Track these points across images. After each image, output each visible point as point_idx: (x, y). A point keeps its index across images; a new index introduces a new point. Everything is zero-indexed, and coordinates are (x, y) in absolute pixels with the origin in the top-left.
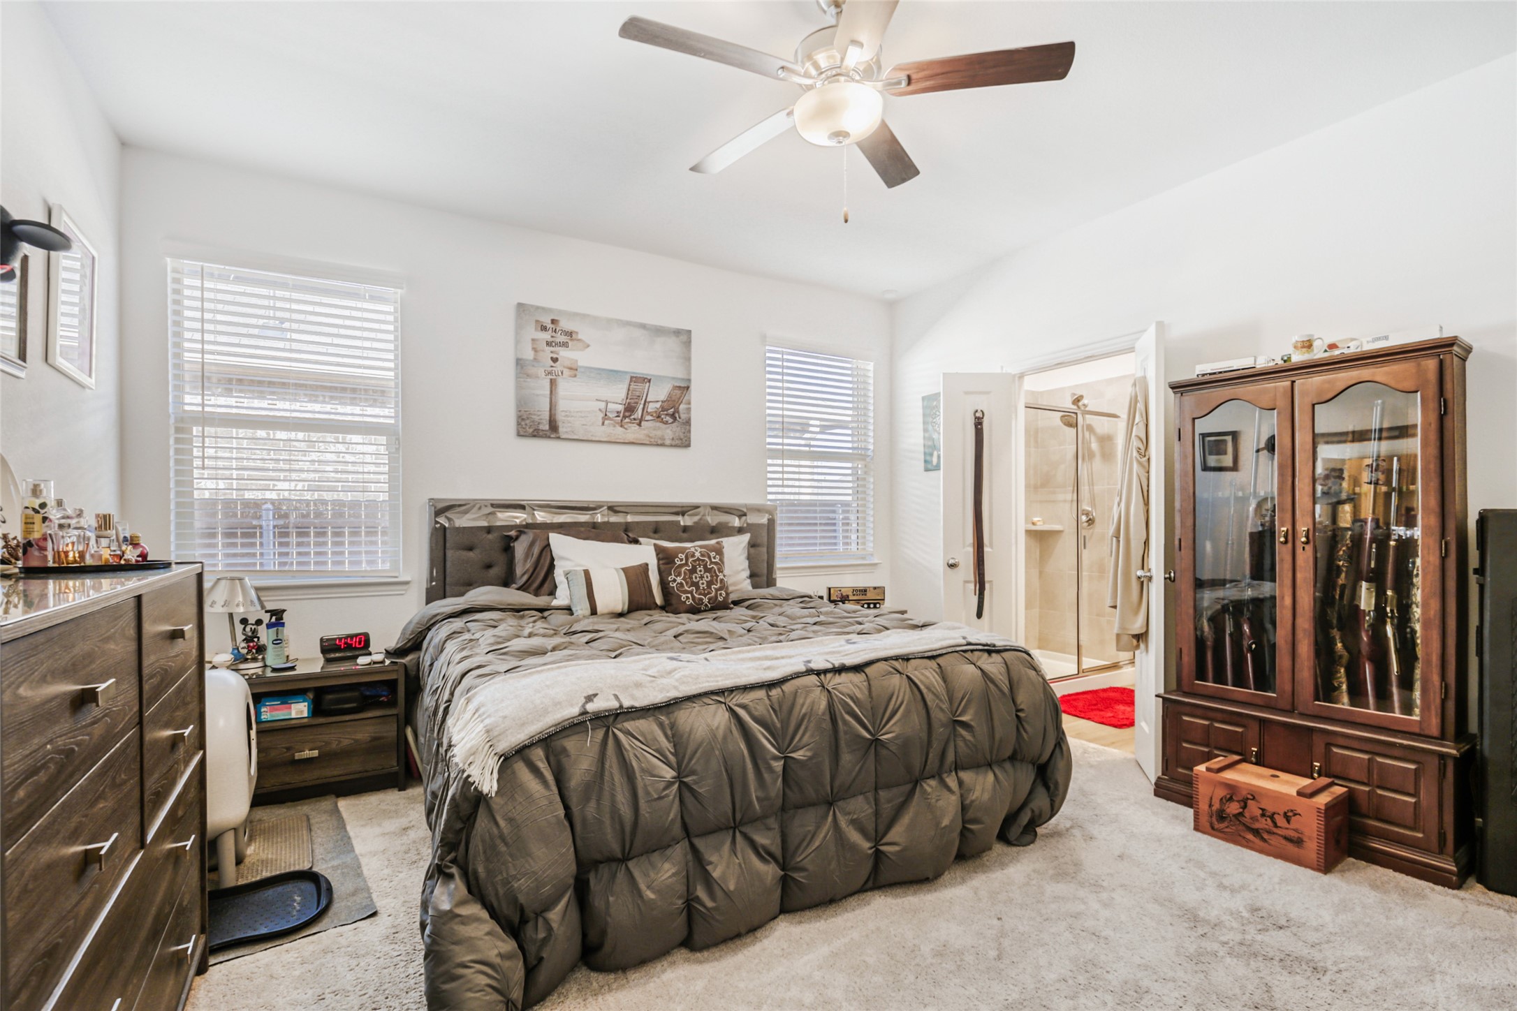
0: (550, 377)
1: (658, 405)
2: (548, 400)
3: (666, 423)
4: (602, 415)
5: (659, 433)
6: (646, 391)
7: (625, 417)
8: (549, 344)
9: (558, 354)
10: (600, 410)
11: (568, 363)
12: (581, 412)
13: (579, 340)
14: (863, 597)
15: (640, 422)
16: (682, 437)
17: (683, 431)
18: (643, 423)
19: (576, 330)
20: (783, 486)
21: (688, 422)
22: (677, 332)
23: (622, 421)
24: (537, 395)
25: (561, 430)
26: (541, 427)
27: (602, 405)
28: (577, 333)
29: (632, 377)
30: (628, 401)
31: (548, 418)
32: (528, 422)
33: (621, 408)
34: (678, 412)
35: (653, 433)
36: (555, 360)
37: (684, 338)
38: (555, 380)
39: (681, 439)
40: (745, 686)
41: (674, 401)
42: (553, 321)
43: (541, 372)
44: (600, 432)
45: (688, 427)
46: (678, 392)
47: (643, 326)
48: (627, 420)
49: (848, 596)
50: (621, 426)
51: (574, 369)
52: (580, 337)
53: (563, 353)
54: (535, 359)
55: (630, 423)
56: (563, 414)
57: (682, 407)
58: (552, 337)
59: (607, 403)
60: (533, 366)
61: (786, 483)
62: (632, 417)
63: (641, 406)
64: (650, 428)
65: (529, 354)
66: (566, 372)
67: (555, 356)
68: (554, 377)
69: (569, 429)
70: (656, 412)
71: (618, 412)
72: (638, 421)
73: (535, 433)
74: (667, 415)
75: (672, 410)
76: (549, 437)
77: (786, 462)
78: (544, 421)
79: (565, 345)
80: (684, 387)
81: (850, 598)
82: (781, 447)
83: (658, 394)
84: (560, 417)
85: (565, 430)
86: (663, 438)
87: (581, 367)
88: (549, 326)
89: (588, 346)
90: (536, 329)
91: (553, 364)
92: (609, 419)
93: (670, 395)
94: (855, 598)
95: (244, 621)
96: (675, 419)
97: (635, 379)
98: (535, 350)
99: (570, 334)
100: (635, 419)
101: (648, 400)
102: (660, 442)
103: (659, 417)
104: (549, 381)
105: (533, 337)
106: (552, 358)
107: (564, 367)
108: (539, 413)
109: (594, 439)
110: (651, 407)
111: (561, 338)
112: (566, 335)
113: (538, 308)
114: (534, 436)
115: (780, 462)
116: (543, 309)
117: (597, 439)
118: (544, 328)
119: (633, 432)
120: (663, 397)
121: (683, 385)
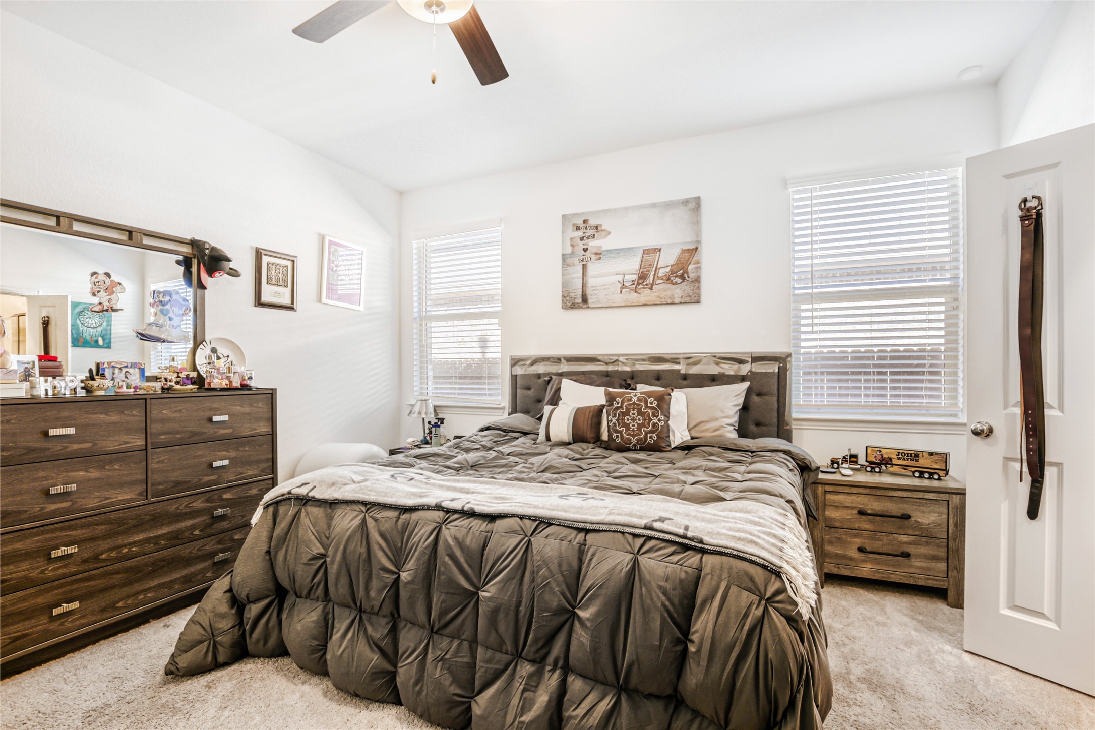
0: (583, 263)
1: (668, 269)
2: (581, 280)
3: (676, 283)
4: (620, 285)
5: (669, 293)
6: (657, 259)
7: (638, 284)
8: (581, 239)
9: (587, 245)
10: (619, 282)
11: (595, 250)
12: (604, 285)
13: (602, 230)
14: (913, 463)
15: (652, 287)
16: (691, 294)
17: (692, 288)
18: (654, 287)
19: (600, 223)
20: (812, 332)
21: (697, 280)
22: (686, 202)
23: (636, 287)
24: (574, 278)
25: (590, 301)
26: (577, 301)
27: (620, 278)
28: (601, 225)
29: (644, 250)
30: (641, 270)
31: (581, 294)
32: (568, 298)
33: (635, 277)
34: (687, 273)
35: (663, 294)
36: (585, 250)
37: (692, 205)
38: (586, 264)
39: (690, 296)
40: (385, 504)
41: (683, 263)
42: (585, 222)
43: (576, 260)
44: (619, 299)
45: (697, 285)
46: (687, 254)
47: (654, 205)
48: (641, 286)
49: (891, 459)
50: (636, 292)
51: (599, 254)
52: (603, 228)
53: (592, 244)
54: (572, 252)
55: (643, 288)
56: (591, 289)
57: (691, 267)
58: (584, 233)
59: (624, 275)
60: (571, 257)
61: (816, 328)
62: (645, 283)
63: (653, 273)
64: (662, 290)
65: (569, 250)
66: (594, 257)
67: (585, 247)
68: (585, 263)
69: (595, 300)
70: (666, 275)
71: (633, 281)
72: (650, 286)
73: (573, 306)
74: (676, 276)
75: (681, 271)
76: (582, 308)
77: (816, 306)
78: (578, 296)
79: (593, 237)
80: (693, 249)
81: (894, 462)
82: (809, 291)
83: (668, 259)
84: (589, 292)
85: (593, 301)
86: (672, 297)
87: (604, 251)
88: (582, 225)
89: (610, 233)
90: (573, 231)
91: (584, 253)
92: (626, 287)
93: (679, 259)
94: (901, 462)
95: (429, 423)
96: (683, 279)
97: (646, 252)
98: (572, 246)
99: (596, 228)
100: (647, 285)
101: (658, 267)
102: (669, 301)
103: (668, 279)
104: (582, 266)
105: (571, 237)
106: (584, 249)
107: (592, 254)
108: (575, 291)
109: (614, 305)
110: (662, 273)
111: (590, 232)
112: (594, 229)
113: (574, 215)
114: (572, 308)
115: (809, 306)
116: (577, 214)
117: (617, 305)
118: (578, 228)
119: (646, 295)
120: (672, 261)
121: (691, 248)
